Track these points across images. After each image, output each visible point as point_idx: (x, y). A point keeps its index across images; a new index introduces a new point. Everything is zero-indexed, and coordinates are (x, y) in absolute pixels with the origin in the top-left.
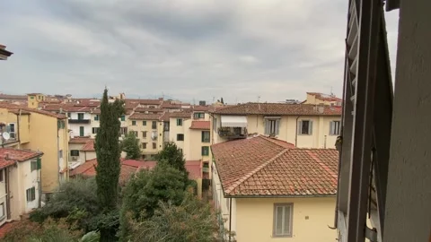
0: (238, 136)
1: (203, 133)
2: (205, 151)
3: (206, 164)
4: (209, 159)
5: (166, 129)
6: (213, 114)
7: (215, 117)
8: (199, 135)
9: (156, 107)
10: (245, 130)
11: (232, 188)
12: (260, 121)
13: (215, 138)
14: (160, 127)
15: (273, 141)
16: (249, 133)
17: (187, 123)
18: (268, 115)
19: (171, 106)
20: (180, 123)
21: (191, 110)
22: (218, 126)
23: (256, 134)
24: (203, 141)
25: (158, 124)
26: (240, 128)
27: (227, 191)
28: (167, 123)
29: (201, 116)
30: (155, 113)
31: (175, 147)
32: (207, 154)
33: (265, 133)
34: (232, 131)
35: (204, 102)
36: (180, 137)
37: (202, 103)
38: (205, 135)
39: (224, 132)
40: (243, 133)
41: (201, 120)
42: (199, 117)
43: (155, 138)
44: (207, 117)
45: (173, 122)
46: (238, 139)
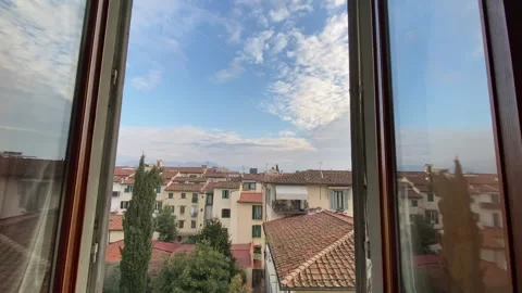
0: (297, 211)
1: (254, 207)
2: (256, 231)
3: (258, 249)
4: (260, 242)
5: (209, 204)
6: (265, 184)
7: (269, 186)
8: (249, 209)
9: (198, 176)
10: (306, 204)
11: (289, 278)
12: (323, 191)
13: (269, 214)
14: (202, 201)
15: (341, 218)
16: (310, 207)
17: (236, 195)
18: (333, 185)
19: (215, 175)
20: (226, 195)
21: (240, 179)
22: (272, 198)
23: (319, 208)
24: (253, 218)
25: (200, 197)
26: (299, 201)
27: (284, 282)
28: (210, 195)
29: (252, 186)
30: (197, 183)
31: (219, 225)
32: (260, 236)
33: (331, 207)
34: (289, 205)
35: (256, 170)
36: (226, 213)
37: (253, 171)
38: (257, 212)
39: (279, 206)
40: (302, 207)
41: (252, 191)
42: (250, 188)
43: (195, 215)
44: (259, 188)
45: (218, 194)
46: (297, 215)
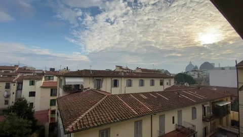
0: (76, 91)
1: (52, 90)
2: (53, 103)
3: (53, 112)
4: (55, 108)
5: (19, 88)
6: (59, 76)
7: (61, 78)
8: (49, 91)
9: (11, 72)
10: (82, 86)
11: (70, 127)
12: (91, 80)
13: (61, 92)
14: (13, 88)
15: (99, 92)
16: (85, 87)
17: (39, 84)
18: (96, 77)
19: (25, 71)
20: (32, 83)
21: (43, 74)
22: (63, 84)
23: (89, 88)
24: (51, 95)
25: (12, 85)
26: (79, 85)
27: (67, 130)
28: (20, 84)
29: (51, 78)
30: (10, 76)
31: (25, 102)
32: (55, 105)
33: (95, 87)
34: (73, 87)
35: (54, 69)
36: (32, 94)
37: (52, 70)
38: (53, 92)
39: (67, 88)
40: (80, 88)
41: (51, 81)
42: (49, 79)
43: (8, 96)
44: (55, 79)
45: (26, 84)
